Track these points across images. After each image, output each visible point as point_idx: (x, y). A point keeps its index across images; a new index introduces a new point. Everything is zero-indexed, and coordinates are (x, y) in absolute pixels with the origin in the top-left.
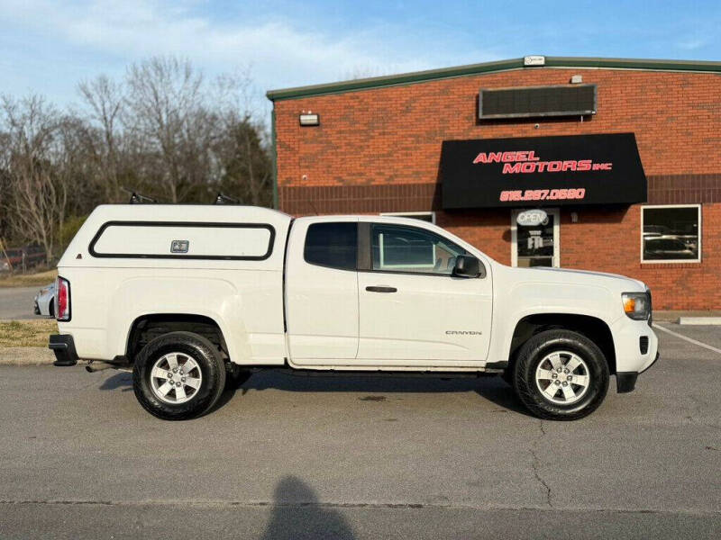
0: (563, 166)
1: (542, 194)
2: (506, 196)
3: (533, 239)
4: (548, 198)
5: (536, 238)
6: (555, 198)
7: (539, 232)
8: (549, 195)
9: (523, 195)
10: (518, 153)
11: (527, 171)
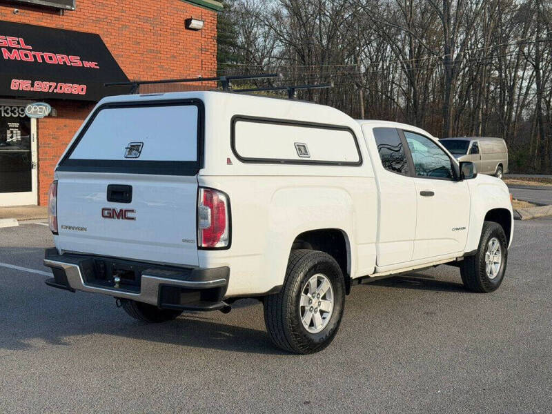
0: (59, 59)
1: (50, 86)
2: (17, 84)
3: (12, 132)
4: (55, 91)
5: (15, 131)
6: (61, 92)
7: (17, 125)
8: (56, 88)
9: (32, 85)
10: (9, 38)
11: (26, 59)
